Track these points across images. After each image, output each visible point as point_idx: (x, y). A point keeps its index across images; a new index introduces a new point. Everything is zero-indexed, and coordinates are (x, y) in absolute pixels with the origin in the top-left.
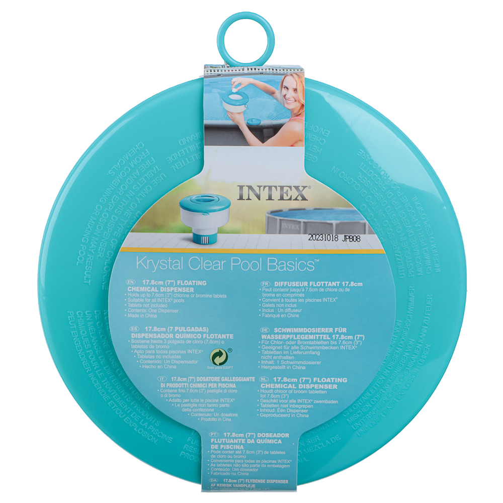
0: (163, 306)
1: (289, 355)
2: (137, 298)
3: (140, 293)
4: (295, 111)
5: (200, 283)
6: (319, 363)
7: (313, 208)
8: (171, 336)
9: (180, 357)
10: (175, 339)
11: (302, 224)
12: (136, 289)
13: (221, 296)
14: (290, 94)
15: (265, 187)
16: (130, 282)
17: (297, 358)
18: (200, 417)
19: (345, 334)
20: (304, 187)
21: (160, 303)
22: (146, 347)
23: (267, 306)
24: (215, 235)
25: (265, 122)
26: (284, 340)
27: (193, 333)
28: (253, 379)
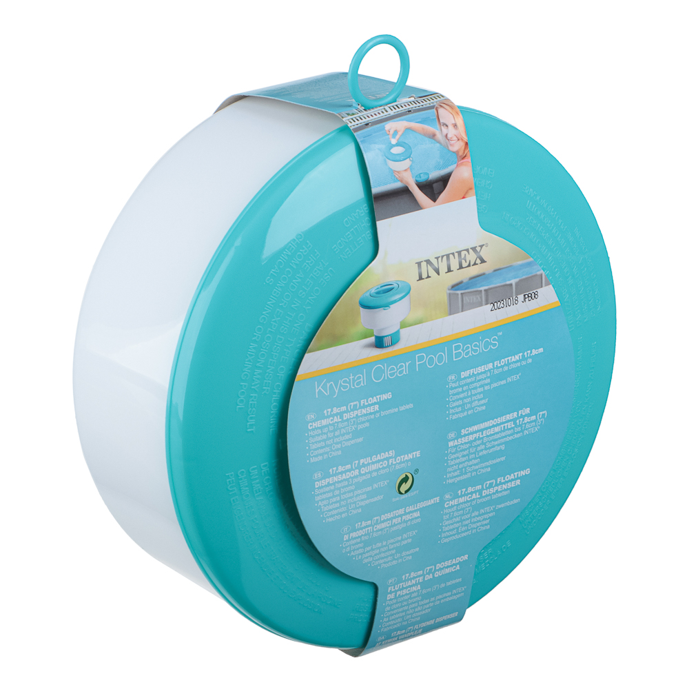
0: (347, 437)
1: (475, 458)
2: (319, 435)
3: (321, 428)
4: (461, 153)
5: (385, 397)
6: (503, 459)
7: (492, 270)
8: (357, 472)
9: (365, 496)
10: (361, 475)
11: (483, 292)
12: (317, 424)
13: (408, 407)
14: (451, 132)
15: (443, 257)
16: (311, 416)
17: (484, 459)
18: (380, 565)
19: (528, 415)
20: (481, 246)
21: (343, 435)
22: (330, 494)
23: (455, 404)
24: (398, 332)
25: (434, 174)
26: (471, 442)
27: (378, 461)
28: (437, 499)
